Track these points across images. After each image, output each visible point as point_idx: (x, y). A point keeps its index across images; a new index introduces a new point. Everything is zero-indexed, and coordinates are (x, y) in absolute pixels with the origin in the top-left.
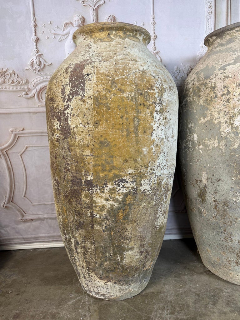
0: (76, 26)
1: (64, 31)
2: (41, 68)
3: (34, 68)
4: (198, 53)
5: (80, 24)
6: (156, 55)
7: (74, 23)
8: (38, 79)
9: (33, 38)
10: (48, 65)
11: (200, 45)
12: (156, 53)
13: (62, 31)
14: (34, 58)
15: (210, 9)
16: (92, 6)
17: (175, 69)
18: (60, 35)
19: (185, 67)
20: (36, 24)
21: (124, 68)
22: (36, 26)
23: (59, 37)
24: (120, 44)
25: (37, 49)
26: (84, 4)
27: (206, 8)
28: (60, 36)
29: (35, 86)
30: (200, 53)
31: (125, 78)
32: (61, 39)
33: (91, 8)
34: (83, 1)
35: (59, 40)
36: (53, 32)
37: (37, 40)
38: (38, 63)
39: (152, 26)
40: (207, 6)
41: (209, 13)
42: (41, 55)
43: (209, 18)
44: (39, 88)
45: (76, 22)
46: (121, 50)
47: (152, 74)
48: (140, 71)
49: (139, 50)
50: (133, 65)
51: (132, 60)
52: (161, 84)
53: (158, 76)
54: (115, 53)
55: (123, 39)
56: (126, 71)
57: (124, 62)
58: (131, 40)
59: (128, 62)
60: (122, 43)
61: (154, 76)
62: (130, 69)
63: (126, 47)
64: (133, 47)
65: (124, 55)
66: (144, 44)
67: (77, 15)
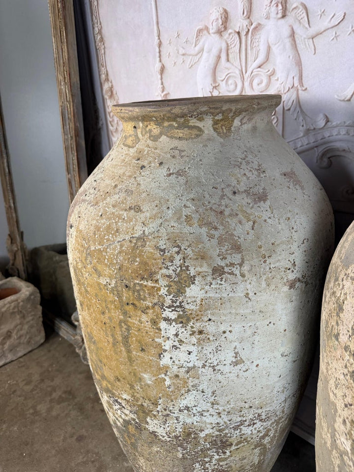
0: (213, 33)
1: (195, 46)
5: (220, 27)
7: (210, 27)
9: (158, 66)
13: (192, 48)
18: (190, 55)
20: (160, 41)
21: (109, 228)
22: (160, 45)
23: (190, 60)
25: (162, 84)
28: (191, 57)
31: (103, 251)
32: (192, 63)
35: (189, 66)
36: (182, 51)
37: (162, 70)
42: (167, 94)
45: (214, 24)
46: (130, 177)
47: (162, 244)
48: (133, 237)
49: (171, 171)
50: (127, 222)
51: (130, 208)
52: (181, 266)
53: (176, 249)
54: (116, 186)
55: (155, 138)
56: (109, 236)
57: (113, 213)
58: (172, 137)
59: (121, 213)
60: (145, 153)
61: (163, 251)
62: (117, 231)
63: (145, 167)
64: (161, 164)
65: (126, 191)
66: (219, 134)
67: (216, 9)
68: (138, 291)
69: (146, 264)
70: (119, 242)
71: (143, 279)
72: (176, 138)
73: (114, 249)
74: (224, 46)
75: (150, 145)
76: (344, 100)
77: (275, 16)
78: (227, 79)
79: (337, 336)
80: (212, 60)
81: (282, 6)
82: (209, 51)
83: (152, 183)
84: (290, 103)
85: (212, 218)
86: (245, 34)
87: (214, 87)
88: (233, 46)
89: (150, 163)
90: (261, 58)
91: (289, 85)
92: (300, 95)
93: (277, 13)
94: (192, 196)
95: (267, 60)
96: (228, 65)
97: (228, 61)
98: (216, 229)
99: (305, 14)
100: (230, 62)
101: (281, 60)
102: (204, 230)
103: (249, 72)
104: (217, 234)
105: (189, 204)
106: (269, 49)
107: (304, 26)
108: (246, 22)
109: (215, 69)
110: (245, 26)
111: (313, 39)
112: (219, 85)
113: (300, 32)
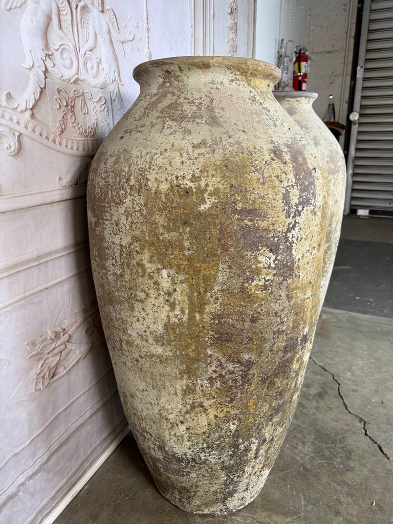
74: (54, 7)
78: (61, 50)
80: (41, 19)
84: (115, 94)
86: (75, 7)
87: (46, 55)
88: (64, 13)
90: (91, 42)
91: (112, 78)
92: (120, 89)
93: (98, 6)
95: (95, 46)
96: (60, 32)
97: (61, 28)
99: (115, 20)
100: (62, 31)
101: (104, 52)
103: (82, 52)
106: (95, 36)
107: (116, 30)
109: (46, 33)
111: (122, 43)
112: (52, 55)
113: (114, 33)
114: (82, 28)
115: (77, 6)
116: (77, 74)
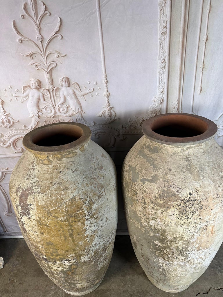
0: (34, 89)
1: (24, 93)
2: (11, 124)
3: (5, 125)
4: (150, 107)
5: (37, 87)
6: (110, 110)
7: (32, 86)
8: (11, 133)
10: (16, 122)
11: (152, 100)
12: (110, 109)
13: (22, 94)
14: (3, 117)
15: (164, 63)
16: (45, 69)
17: (129, 121)
18: (21, 97)
19: (138, 119)
21: (57, 200)
23: (21, 99)
24: (57, 168)
25: (4, 110)
26: (37, 68)
27: (159, 63)
29: (9, 138)
30: (152, 106)
31: (58, 209)
32: (23, 100)
33: (45, 71)
34: (36, 65)
35: (21, 101)
36: (14, 95)
37: (3, 103)
38: (7, 121)
39: (105, 85)
40: (160, 62)
41: (162, 68)
42: (8, 114)
43: (162, 72)
44: (13, 140)
45: (34, 85)
46: (57, 177)
47: (81, 197)
48: (70, 199)
49: (73, 170)
50: (65, 195)
51: (64, 189)
52: (89, 201)
53: (87, 196)
54: (51, 183)
55: (60, 160)
56: (59, 202)
57: (57, 194)
58: (67, 158)
59: (60, 192)
60: (58, 166)
61: (83, 199)
62: (62, 199)
63: (62, 172)
64: (68, 169)
65: (58, 183)
66: (82, 151)
67: (33, 79)
68: (76, 216)
69: (78, 205)
70: (64, 203)
71: (78, 211)
72: (69, 158)
73: (63, 206)
74: (41, 94)
75: (59, 163)
76: (99, 116)
77: (65, 86)
78: (46, 108)
79: (137, 200)
80: (35, 100)
81: (68, 82)
82: (33, 96)
83: (68, 177)
84: (79, 118)
85: (93, 181)
86: (52, 91)
87: (39, 111)
88: (46, 95)
89: (63, 170)
90: (62, 100)
91: (77, 111)
92: (82, 115)
93: (66, 85)
94: (84, 176)
95: (65, 101)
96: (45, 102)
97: (45, 101)
98: (95, 184)
99: (78, 87)
100: (46, 101)
101: (71, 102)
102: (92, 186)
103: (57, 105)
104: (96, 185)
105: (85, 180)
106: (65, 98)
107: (79, 91)
108: (51, 86)
109: (38, 104)
110: (51, 88)
111: (83, 96)
112: (42, 110)
113: (77, 92)
114: (56, 97)
115: (53, 90)
116: (55, 114)
